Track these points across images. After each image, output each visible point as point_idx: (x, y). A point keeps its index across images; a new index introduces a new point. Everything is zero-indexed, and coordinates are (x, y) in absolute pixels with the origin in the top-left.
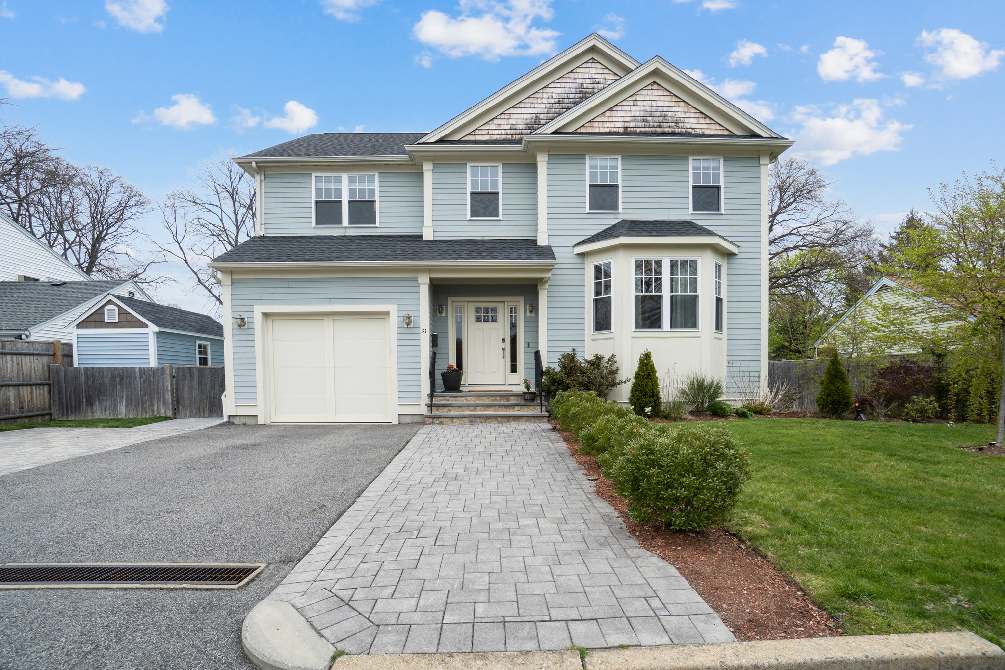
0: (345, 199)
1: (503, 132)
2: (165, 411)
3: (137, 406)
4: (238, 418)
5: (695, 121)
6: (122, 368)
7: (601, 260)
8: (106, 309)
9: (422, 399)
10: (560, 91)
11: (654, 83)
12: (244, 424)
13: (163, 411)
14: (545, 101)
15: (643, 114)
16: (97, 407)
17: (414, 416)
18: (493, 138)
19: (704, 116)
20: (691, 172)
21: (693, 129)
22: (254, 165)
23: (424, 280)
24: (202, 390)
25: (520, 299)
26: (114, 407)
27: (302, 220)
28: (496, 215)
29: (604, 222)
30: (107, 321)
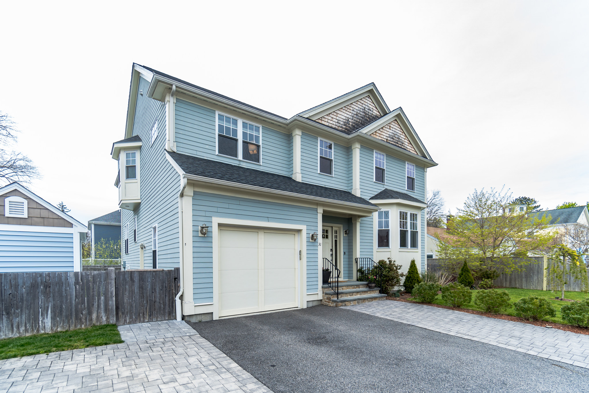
0: (240, 138)
1: (334, 123)
4: (195, 317)
5: (407, 144)
7: (384, 209)
8: (7, 200)
9: (319, 290)
10: (357, 108)
11: (396, 120)
12: (200, 322)
13: (104, 319)
14: (351, 111)
16: (3, 324)
17: (314, 302)
18: (330, 125)
19: (410, 143)
20: (406, 169)
21: (407, 148)
22: (174, 87)
23: (320, 211)
24: (142, 293)
25: (341, 226)
26: (34, 320)
27: (207, 147)
28: (330, 173)
29: (380, 188)
30: (8, 215)
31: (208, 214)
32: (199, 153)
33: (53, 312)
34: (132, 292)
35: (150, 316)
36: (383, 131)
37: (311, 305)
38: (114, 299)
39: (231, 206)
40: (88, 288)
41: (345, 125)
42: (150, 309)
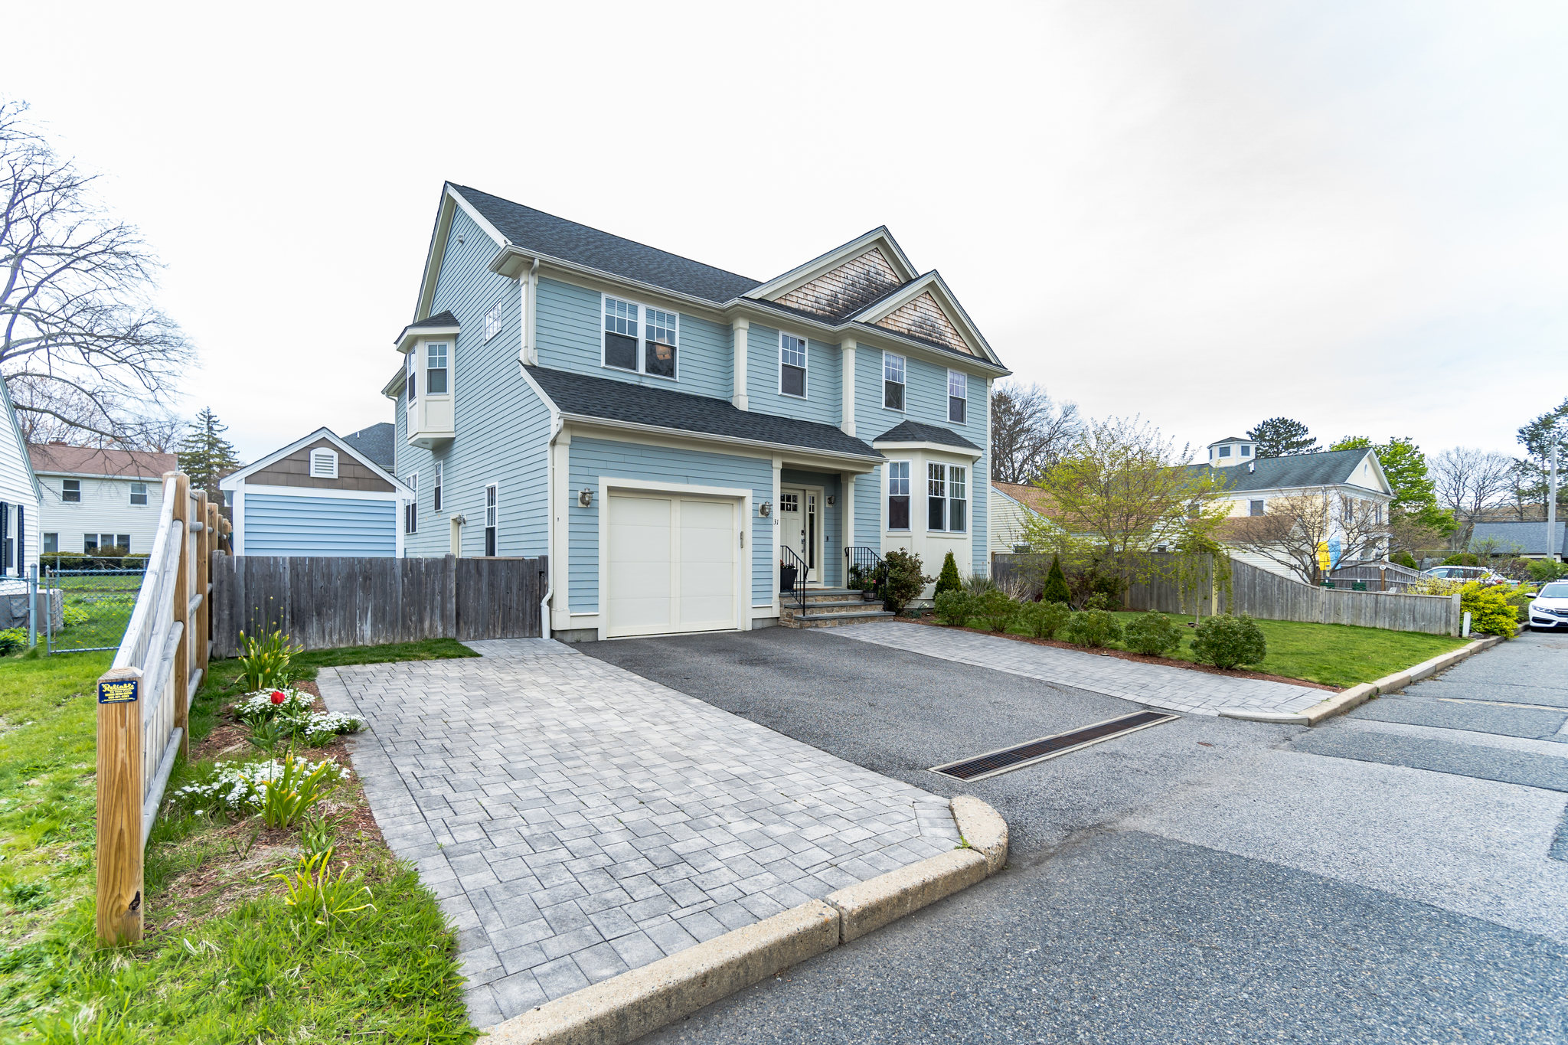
0: (641, 338)
1: (810, 304)
2: (444, 629)
3: (393, 624)
4: (570, 633)
5: (951, 336)
6: (371, 559)
7: (899, 459)
8: (313, 453)
9: (773, 600)
10: (853, 273)
11: (928, 293)
12: (578, 642)
13: (440, 630)
14: (842, 280)
15: (920, 320)
16: (313, 628)
17: (765, 621)
18: (802, 307)
19: (956, 333)
20: (949, 383)
21: (950, 343)
22: (537, 262)
23: (777, 464)
24: (493, 594)
25: (822, 489)
26: (350, 626)
27: (587, 354)
28: (802, 394)
29: (894, 420)
30: (313, 474)
31: (592, 472)
32: (573, 366)
33: (374, 615)
34: (478, 591)
35: (503, 629)
36: (901, 314)
37: (759, 625)
38: (454, 600)
39: (628, 459)
40: (420, 583)
41: (830, 306)
42: (503, 618)
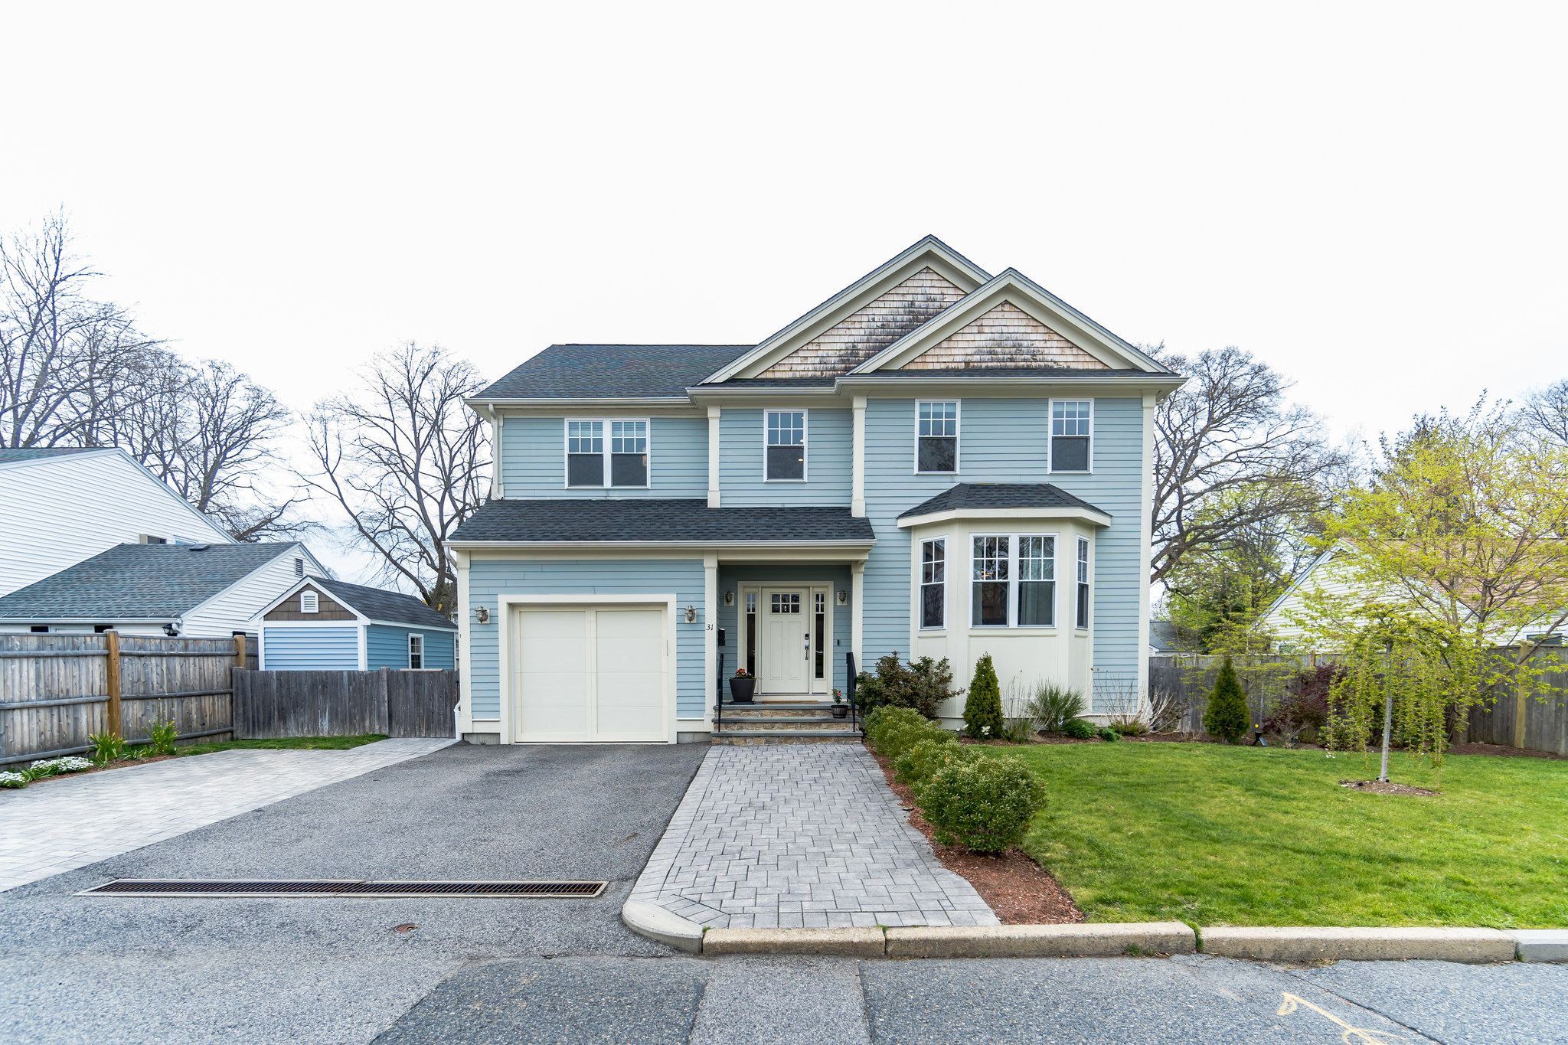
0: (607, 452)
1: (811, 367)
2: (380, 728)
3: (343, 722)
4: (475, 736)
5: (1058, 351)
6: (326, 672)
7: (931, 537)
8: (303, 595)
9: (706, 712)
10: (884, 311)
11: (1006, 302)
12: (483, 744)
13: (377, 727)
14: (864, 325)
15: (989, 344)
16: (292, 723)
17: (696, 735)
18: (798, 375)
19: (1070, 345)
20: (1051, 419)
21: (1055, 362)
22: (491, 407)
23: (711, 563)
24: (418, 700)
25: (830, 584)
26: (314, 723)
28: (800, 475)
29: (936, 486)
30: (303, 611)
31: (492, 591)
32: (538, 493)
33: (330, 714)
34: (406, 698)
36: (952, 344)
37: (688, 739)
38: (386, 704)
39: (528, 576)
40: (361, 690)
41: (843, 362)
42: (428, 720)
